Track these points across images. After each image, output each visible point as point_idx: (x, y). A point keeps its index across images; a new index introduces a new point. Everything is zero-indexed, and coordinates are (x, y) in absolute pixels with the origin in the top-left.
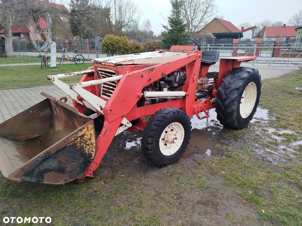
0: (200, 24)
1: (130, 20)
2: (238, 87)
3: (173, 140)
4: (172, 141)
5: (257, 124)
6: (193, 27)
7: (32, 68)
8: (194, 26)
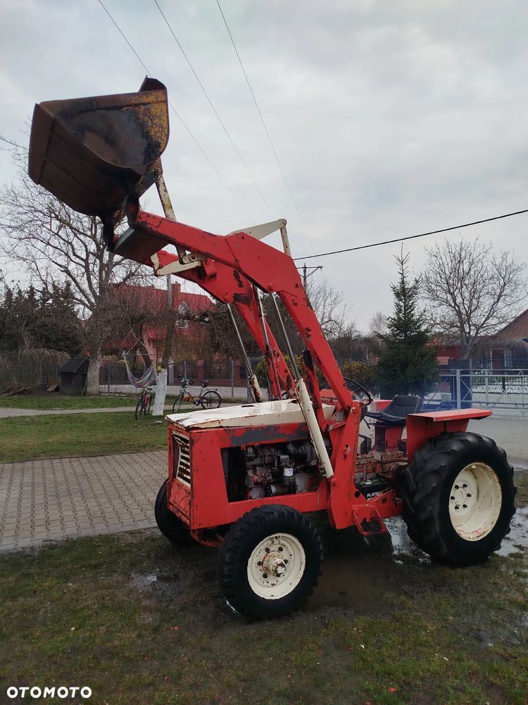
0: (489, 321)
1: (326, 320)
2: (437, 468)
3: (277, 568)
4: (274, 568)
5: (512, 559)
6: (473, 328)
7: (118, 419)
8: (474, 325)
